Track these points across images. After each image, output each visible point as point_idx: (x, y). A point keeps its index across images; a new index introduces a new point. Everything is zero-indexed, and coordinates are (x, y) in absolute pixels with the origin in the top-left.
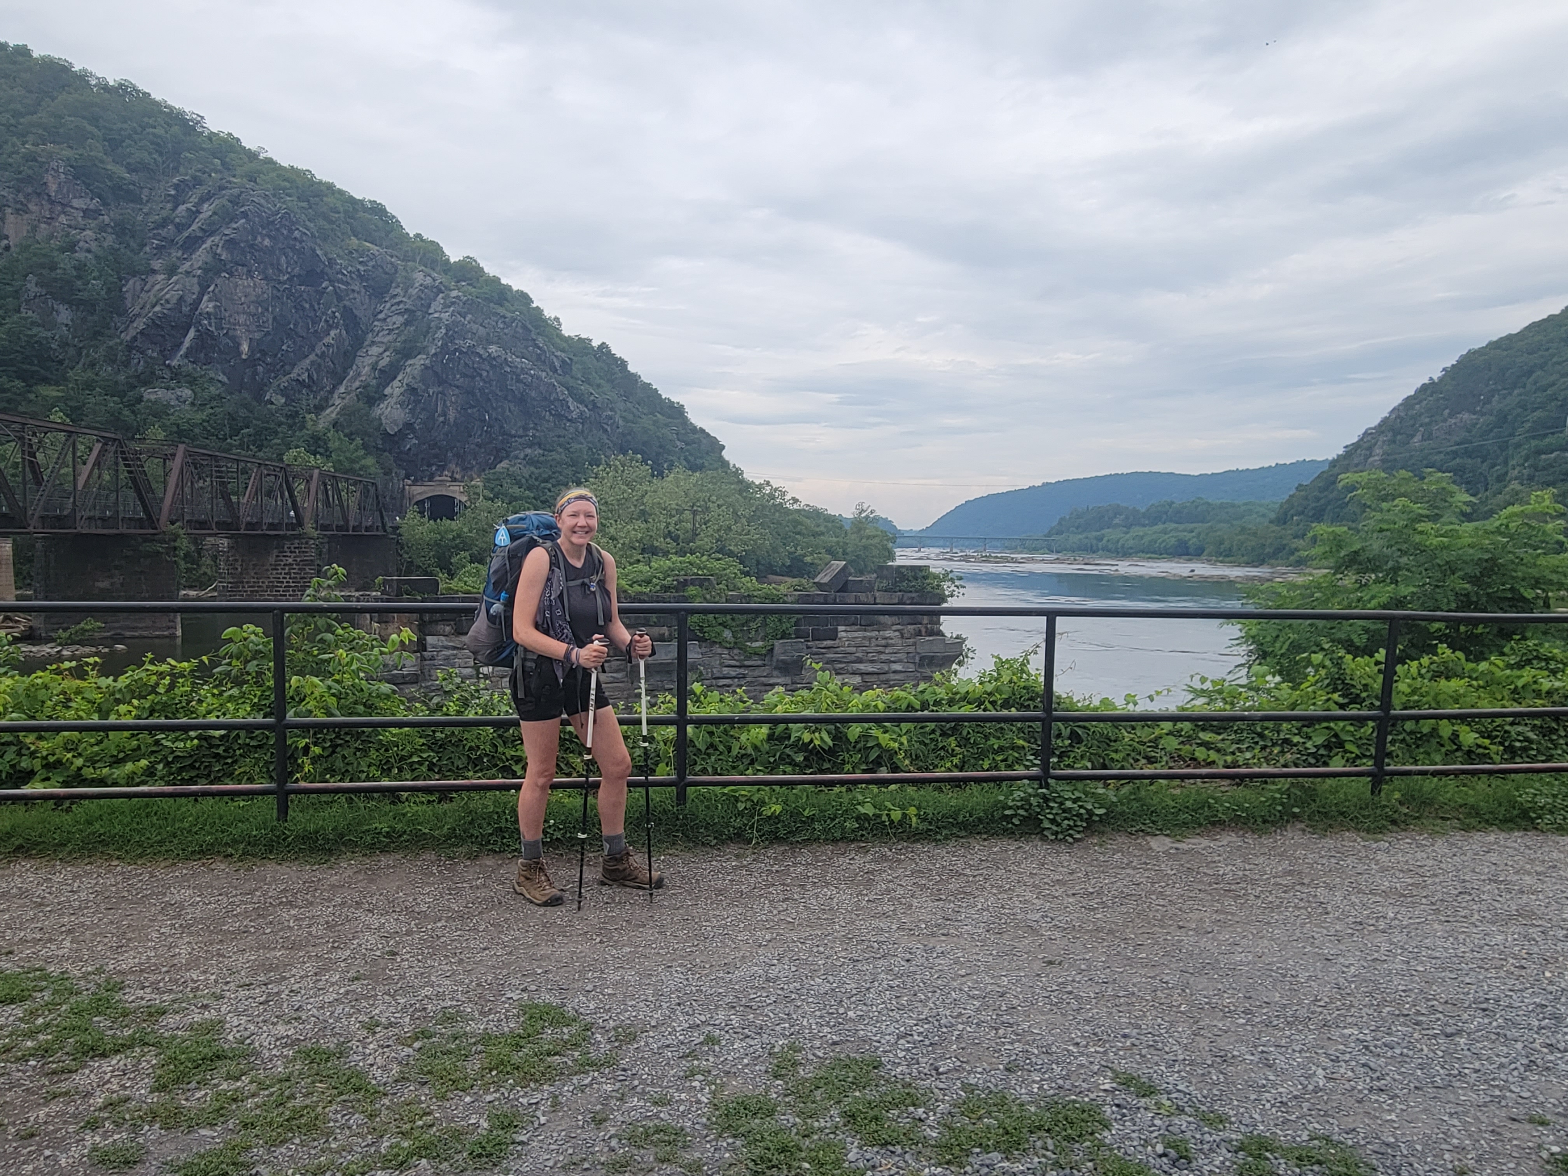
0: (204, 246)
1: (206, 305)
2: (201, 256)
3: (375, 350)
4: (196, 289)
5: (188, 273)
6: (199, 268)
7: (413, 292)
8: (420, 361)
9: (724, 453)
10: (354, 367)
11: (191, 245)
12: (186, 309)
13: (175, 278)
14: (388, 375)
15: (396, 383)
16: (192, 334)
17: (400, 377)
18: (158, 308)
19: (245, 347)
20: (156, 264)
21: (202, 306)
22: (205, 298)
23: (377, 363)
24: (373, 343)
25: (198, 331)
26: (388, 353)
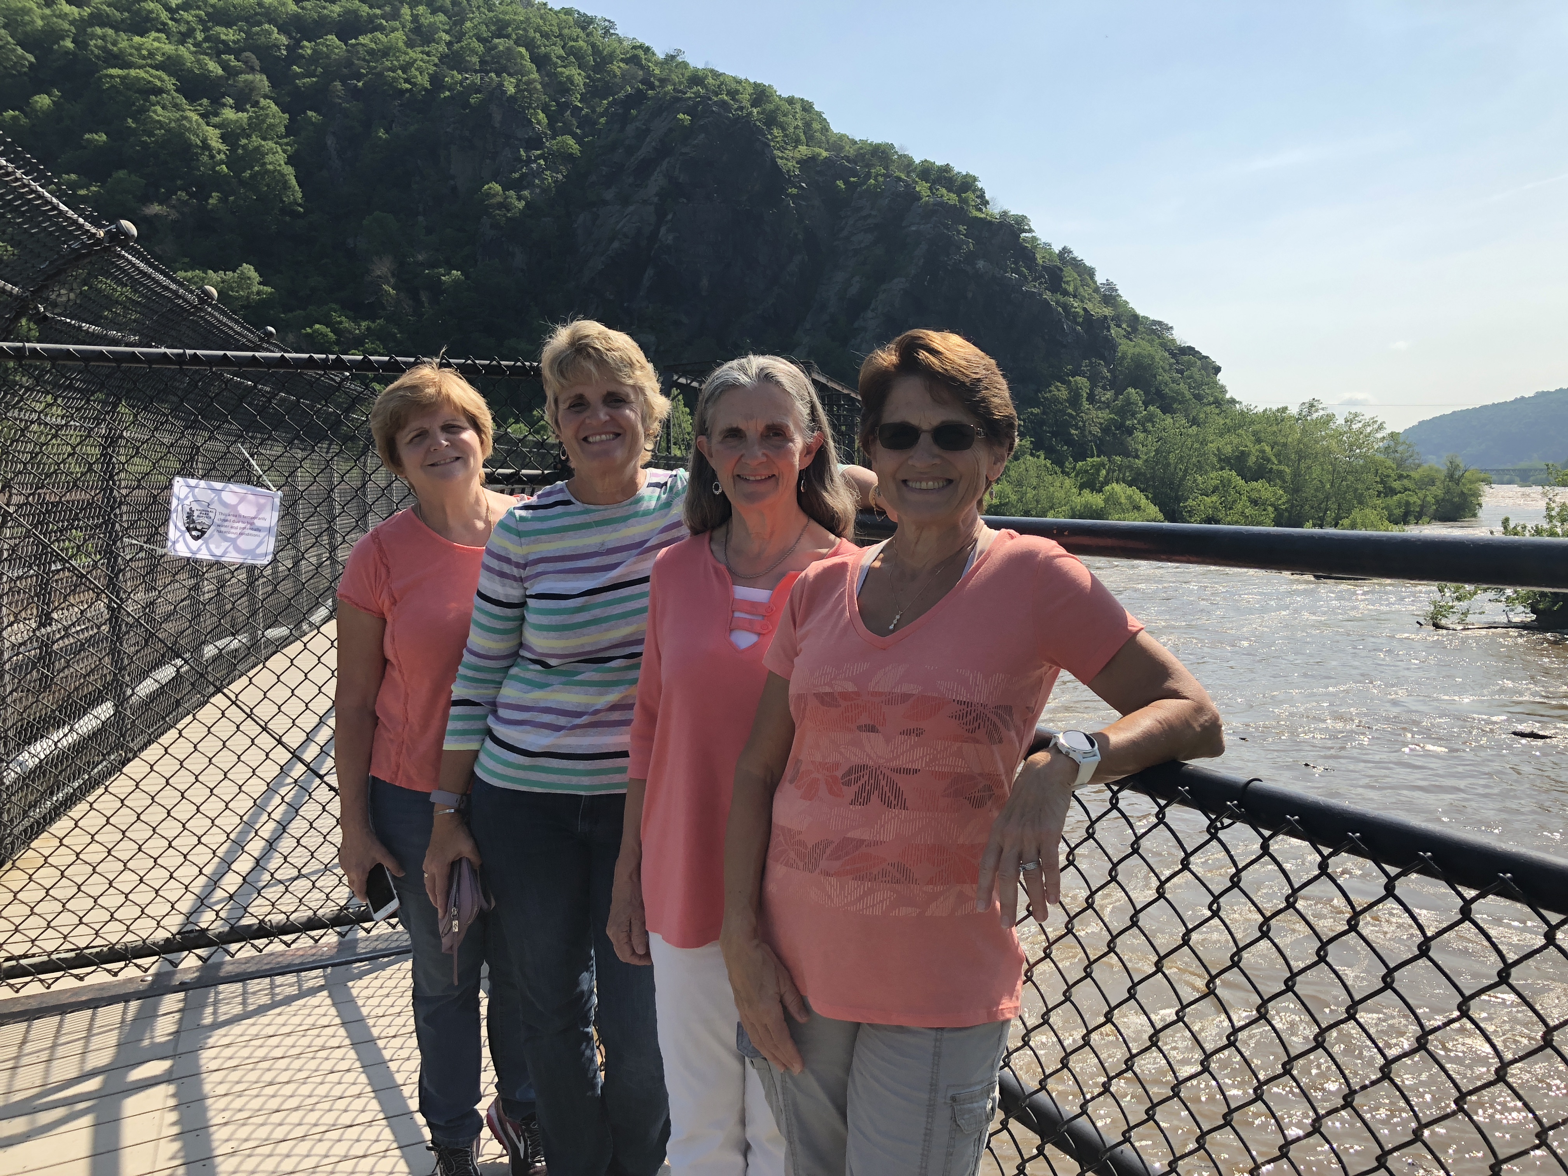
0: (658, 169)
1: (666, 236)
2: (656, 182)
3: (840, 276)
4: (653, 219)
5: (643, 202)
6: (656, 195)
8: (898, 284)
9: (1219, 376)
10: (819, 298)
11: (645, 168)
12: (643, 243)
13: (631, 208)
14: (860, 304)
15: (870, 314)
16: (650, 272)
17: (872, 306)
18: (616, 245)
19: (705, 282)
20: (609, 195)
21: (660, 238)
22: (663, 230)
23: (844, 292)
24: (836, 268)
25: (657, 267)
26: (857, 278)
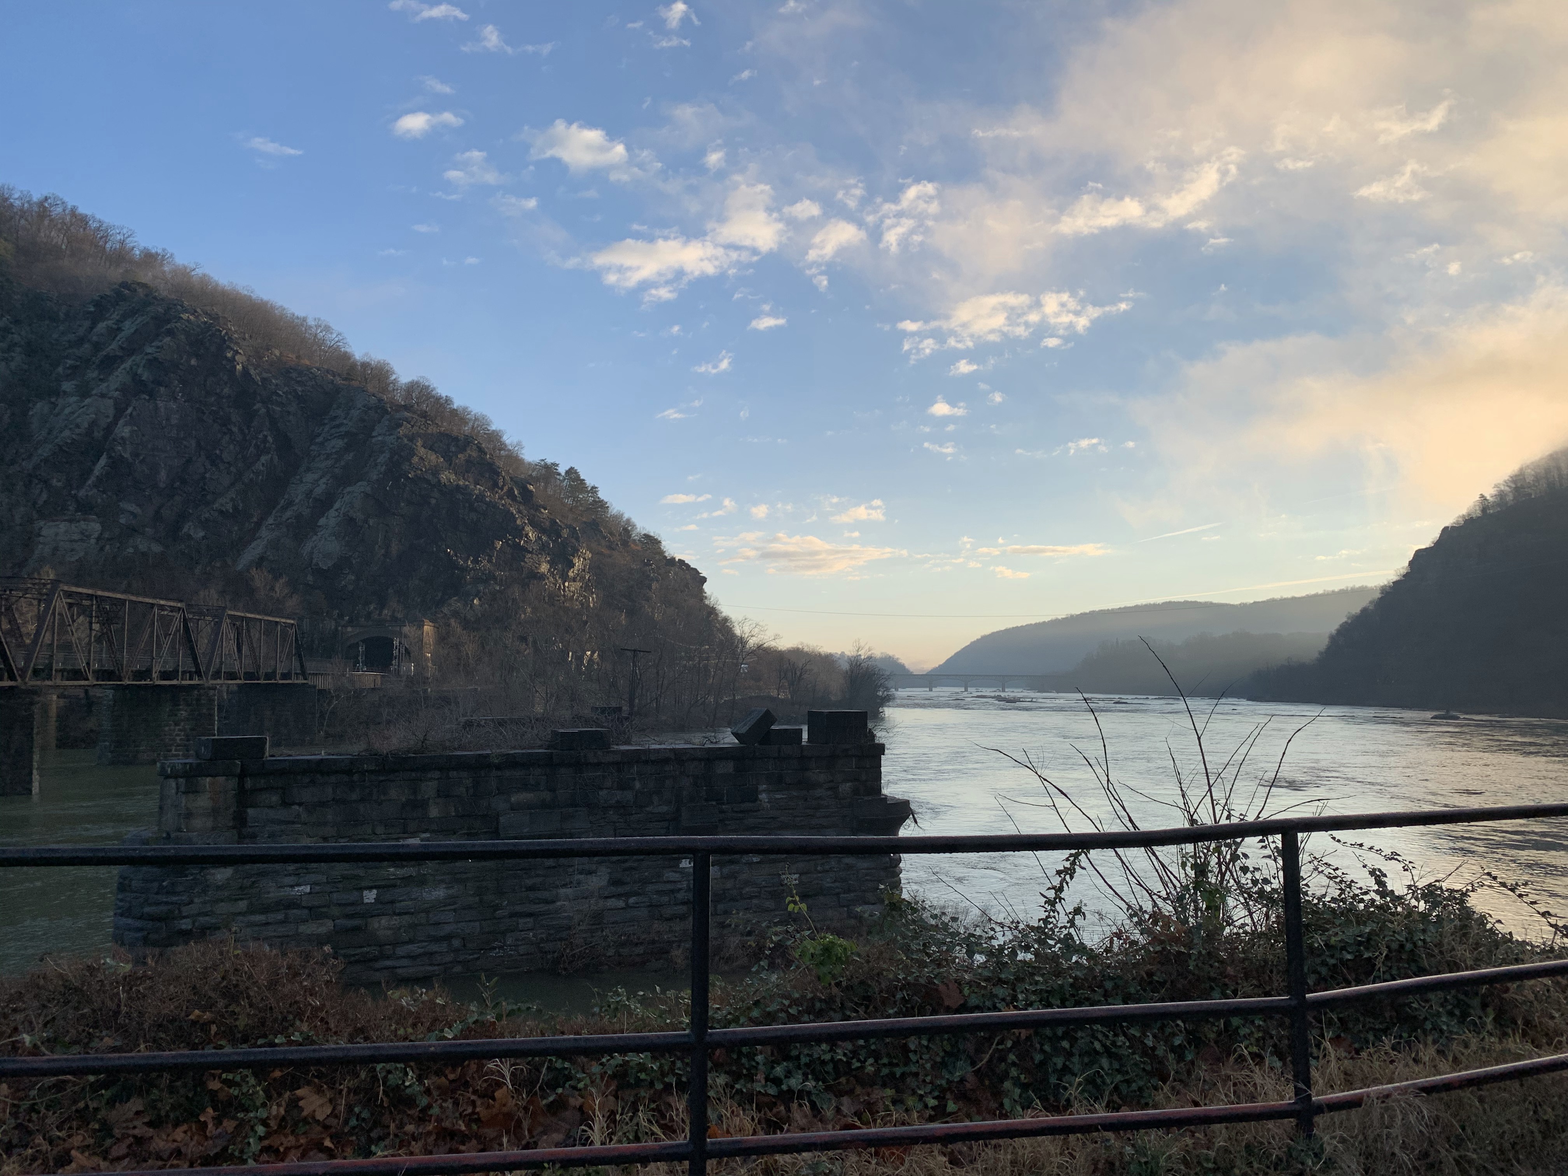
0: (122, 367)
2: (119, 376)
3: (310, 477)
4: (111, 412)
5: (103, 396)
6: (117, 390)
7: (355, 413)
8: (360, 488)
10: (286, 497)
11: (109, 364)
12: (98, 434)
13: (88, 401)
14: (324, 504)
15: (332, 513)
16: (103, 461)
17: (337, 506)
18: (67, 433)
19: (163, 475)
20: (68, 386)
21: (117, 431)
22: (121, 422)
23: (311, 491)
24: (308, 469)
25: (110, 457)
26: (324, 480)
